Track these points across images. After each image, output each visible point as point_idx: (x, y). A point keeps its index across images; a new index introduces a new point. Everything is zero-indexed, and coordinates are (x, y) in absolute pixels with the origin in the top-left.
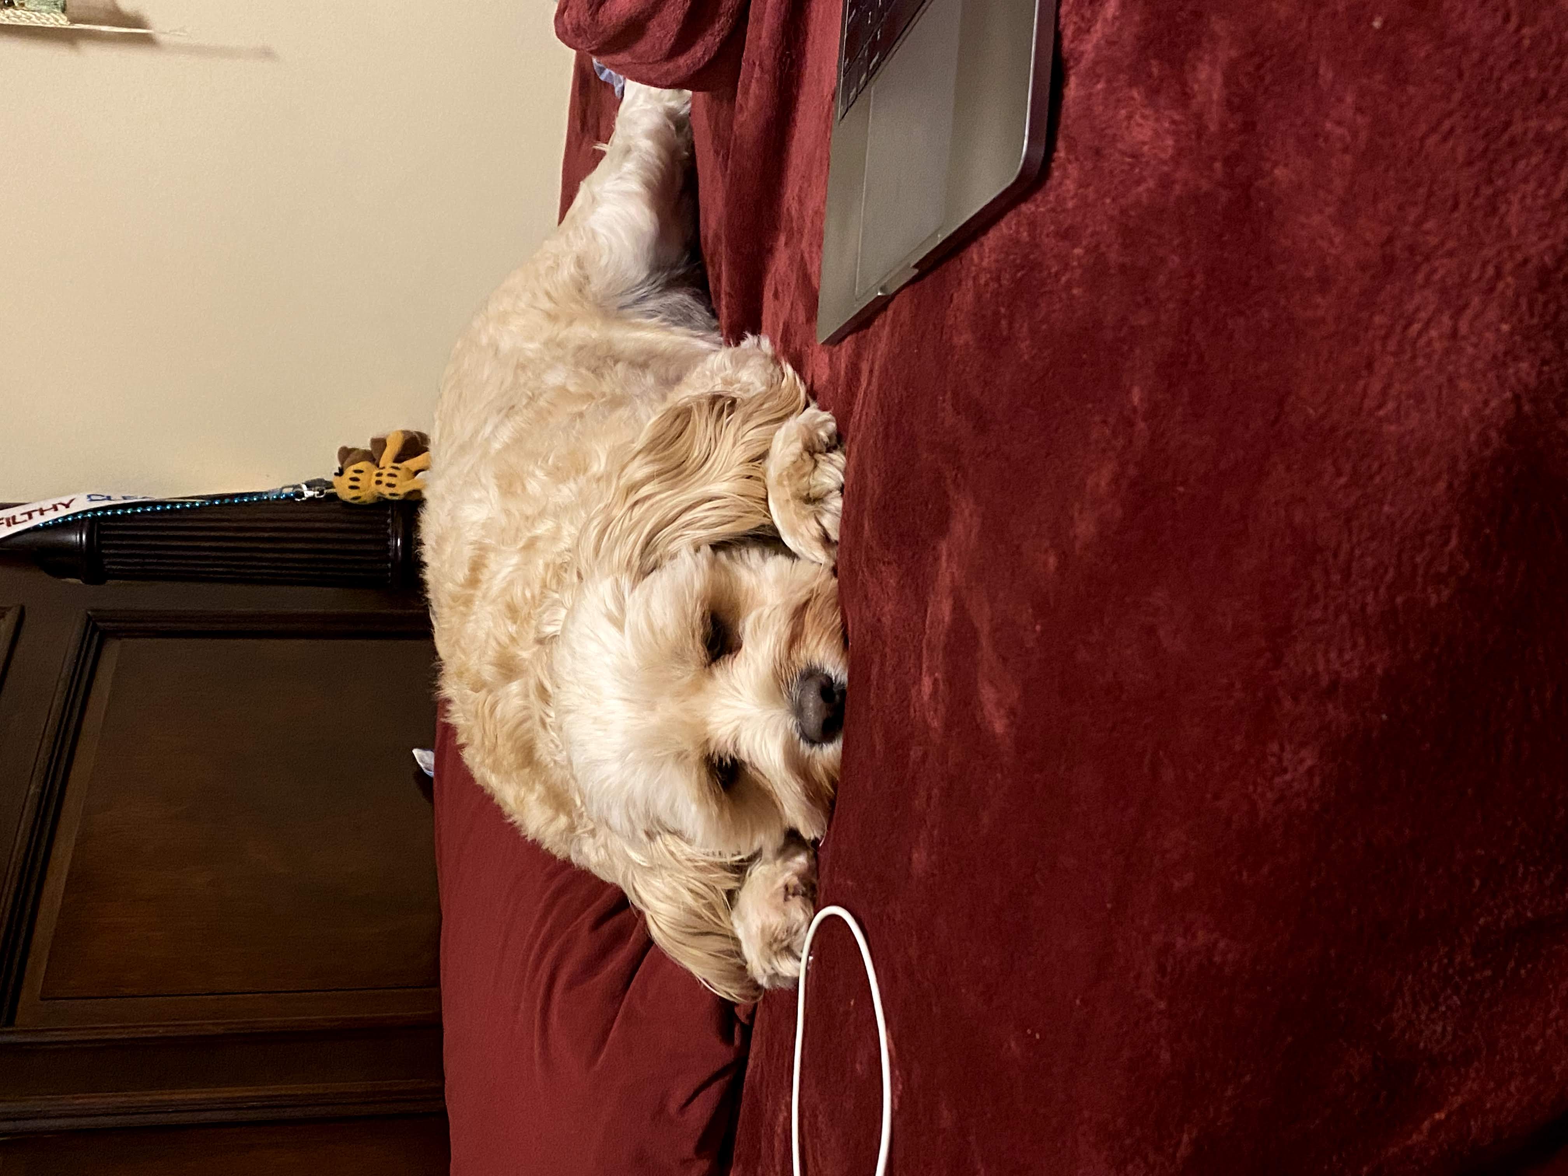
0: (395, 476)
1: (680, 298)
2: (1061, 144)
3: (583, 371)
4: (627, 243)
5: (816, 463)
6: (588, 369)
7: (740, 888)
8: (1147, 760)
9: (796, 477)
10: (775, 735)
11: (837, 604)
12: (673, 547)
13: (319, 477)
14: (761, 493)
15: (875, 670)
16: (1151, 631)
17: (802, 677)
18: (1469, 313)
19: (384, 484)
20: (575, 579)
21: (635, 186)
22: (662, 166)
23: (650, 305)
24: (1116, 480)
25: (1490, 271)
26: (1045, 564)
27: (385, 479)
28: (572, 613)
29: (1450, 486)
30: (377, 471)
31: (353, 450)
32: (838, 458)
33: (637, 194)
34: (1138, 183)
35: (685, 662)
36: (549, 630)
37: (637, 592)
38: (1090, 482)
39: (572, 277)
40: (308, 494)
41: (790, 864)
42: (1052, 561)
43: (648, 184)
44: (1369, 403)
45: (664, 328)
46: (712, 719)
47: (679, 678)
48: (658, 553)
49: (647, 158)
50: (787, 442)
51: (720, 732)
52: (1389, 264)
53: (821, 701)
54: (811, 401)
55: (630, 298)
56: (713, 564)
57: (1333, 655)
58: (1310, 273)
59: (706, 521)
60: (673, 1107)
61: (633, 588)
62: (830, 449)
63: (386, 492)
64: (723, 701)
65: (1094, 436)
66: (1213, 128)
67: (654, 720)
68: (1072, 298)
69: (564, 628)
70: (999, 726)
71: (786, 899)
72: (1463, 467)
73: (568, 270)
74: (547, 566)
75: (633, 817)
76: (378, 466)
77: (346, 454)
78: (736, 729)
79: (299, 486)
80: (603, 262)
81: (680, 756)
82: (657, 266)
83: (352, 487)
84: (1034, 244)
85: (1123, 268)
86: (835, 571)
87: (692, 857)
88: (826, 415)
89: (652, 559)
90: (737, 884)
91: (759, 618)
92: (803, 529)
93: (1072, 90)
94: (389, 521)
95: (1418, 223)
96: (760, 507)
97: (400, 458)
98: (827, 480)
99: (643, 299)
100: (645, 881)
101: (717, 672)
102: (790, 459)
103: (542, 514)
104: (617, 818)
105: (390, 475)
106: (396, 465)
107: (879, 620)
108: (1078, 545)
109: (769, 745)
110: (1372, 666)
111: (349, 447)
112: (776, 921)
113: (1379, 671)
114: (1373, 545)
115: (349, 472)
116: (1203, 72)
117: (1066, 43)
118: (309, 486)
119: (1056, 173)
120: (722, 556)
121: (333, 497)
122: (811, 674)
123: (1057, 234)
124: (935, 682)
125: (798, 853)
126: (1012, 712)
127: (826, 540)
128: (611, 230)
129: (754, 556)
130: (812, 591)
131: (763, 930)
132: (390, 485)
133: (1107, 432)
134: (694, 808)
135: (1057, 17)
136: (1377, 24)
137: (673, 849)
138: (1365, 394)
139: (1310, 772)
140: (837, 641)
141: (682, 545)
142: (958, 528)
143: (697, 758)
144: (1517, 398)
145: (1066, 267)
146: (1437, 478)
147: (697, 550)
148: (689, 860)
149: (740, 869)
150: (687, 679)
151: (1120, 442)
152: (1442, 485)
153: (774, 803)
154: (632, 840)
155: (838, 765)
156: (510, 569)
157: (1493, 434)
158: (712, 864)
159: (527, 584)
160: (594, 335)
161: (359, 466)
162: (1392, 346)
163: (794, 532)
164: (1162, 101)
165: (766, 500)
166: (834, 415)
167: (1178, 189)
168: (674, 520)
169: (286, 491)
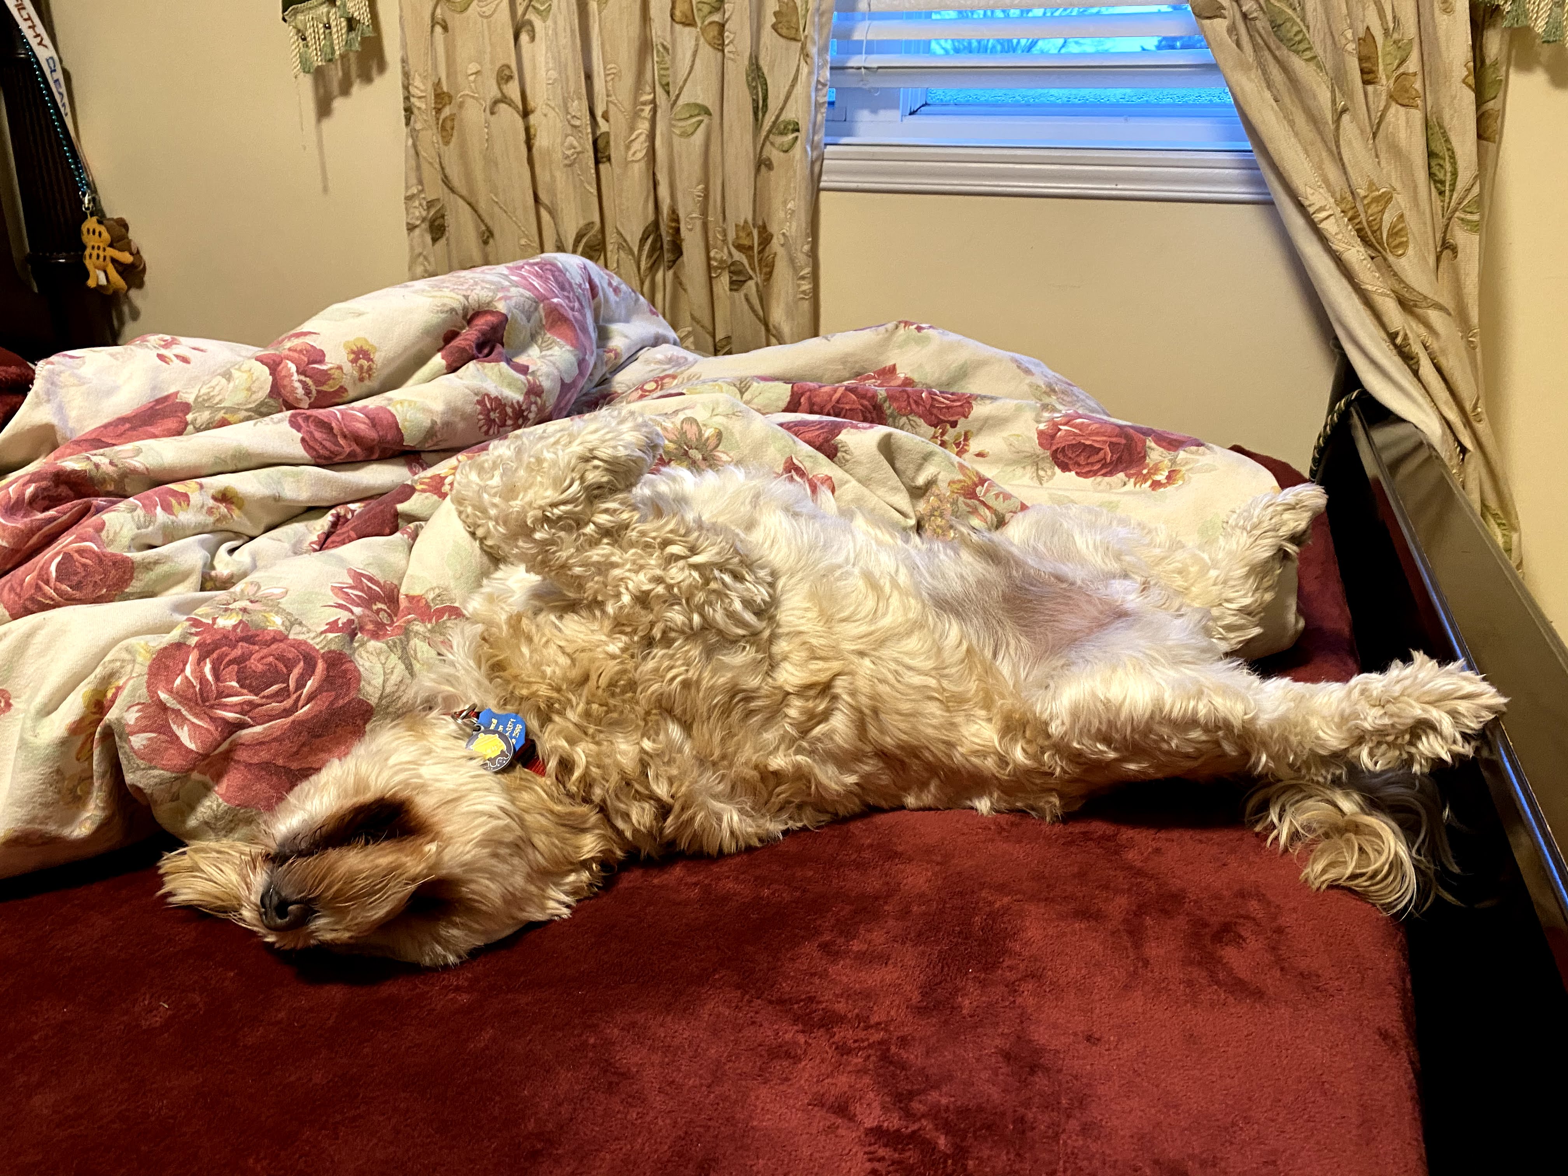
0: (97, 259)
19: (93, 252)
40: (86, 199)
63: (87, 252)
76: (107, 247)
77: (123, 223)
79: (92, 192)
83: (91, 230)
94: (72, 253)
97: (114, 261)
106: (108, 259)
111: (129, 227)
115: (100, 229)
121: (84, 217)
132: (91, 256)
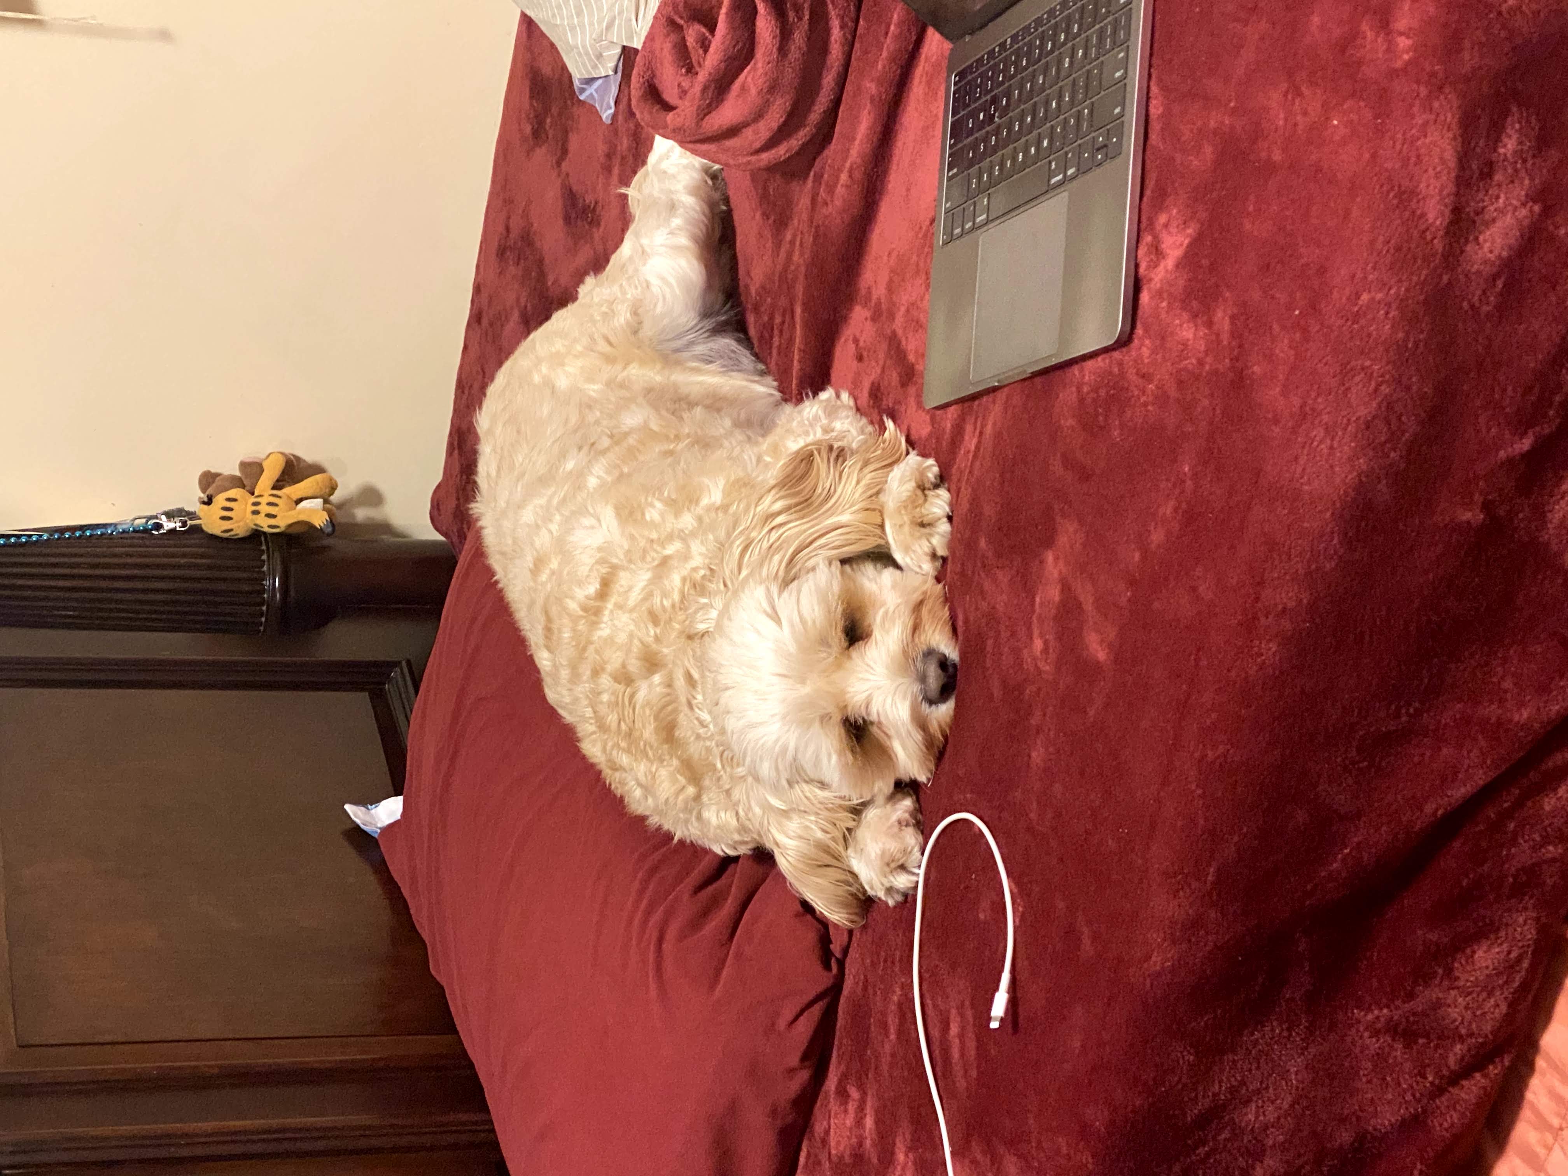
0: (276, 505)
1: (727, 343)
2: (1139, 325)
3: (664, 412)
4: (678, 292)
5: (926, 496)
6: (667, 410)
7: (858, 826)
8: (1193, 657)
9: (910, 507)
10: (904, 697)
11: (946, 600)
12: (810, 563)
13: (180, 506)
14: (878, 521)
15: (990, 642)
16: (1194, 589)
17: (924, 655)
18: (1337, 439)
19: (263, 515)
20: (722, 586)
21: (684, 240)
22: (706, 221)
23: (700, 349)
24: (1176, 510)
25: (1345, 421)
26: (1133, 557)
27: (264, 509)
28: (725, 613)
29: (1333, 514)
30: (253, 499)
31: (217, 475)
32: (943, 494)
33: (687, 248)
34: (1186, 359)
35: (830, 646)
36: (701, 627)
37: (785, 594)
38: (1161, 511)
39: (627, 323)
40: (168, 525)
41: (898, 806)
42: (1137, 556)
43: (695, 239)
44: (1297, 476)
45: (723, 373)
46: (850, 689)
47: (824, 659)
48: (798, 567)
49: (692, 213)
50: (902, 482)
51: (855, 699)
52: (1304, 416)
53: (940, 671)
54: (910, 449)
55: (679, 343)
56: (843, 573)
57: (1283, 595)
58: (1270, 416)
59: (836, 543)
60: (782, 1024)
61: (780, 593)
62: (936, 486)
63: (264, 524)
64: (861, 676)
65: (1162, 485)
66: (1225, 343)
67: (806, 690)
68: (1148, 411)
69: (719, 626)
70: (1101, 655)
71: (901, 830)
72: (1338, 505)
73: (623, 316)
74: (684, 580)
75: (781, 767)
76: (253, 494)
77: (208, 480)
78: (870, 695)
79: (156, 517)
80: (659, 310)
81: (825, 719)
82: (706, 314)
83: (223, 518)
84: (1122, 374)
85: (1178, 401)
86: (938, 579)
87: (822, 800)
88: (931, 461)
89: (793, 571)
90: (854, 823)
91: (886, 612)
92: (916, 547)
93: (1145, 297)
94: (264, 557)
95: (1316, 398)
96: (878, 531)
98: (936, 510)
99: (691, 343)
100: (780, 824)
101: (854, 653)
102: (905, 495)
103: (670, 538)
104: (766, 769)
105: (270, 504)
107: (994, 608)
108: (1153, 546)
109: (899, 705)
110: (1301, 600)
111: (213, 471)
112: (893, 846)
113: (1305, 601)
114: (1300, 542)
115: (220, 500)
116: (1220, 314)
117: (1142, 270)
118: (170, 515)
119: (1136, 341)
120: (847, 568)
121: (197, 529)
122: (930, 653)
123: (1137, 374)
124: (1046, 643)
125: (904, 799)
126: (1110, 646)
127: (934, 556)
128: (663, 279)
129: (869, 569)
130: (925, 593)
131: (883, 853)
132: (270, 516)
133: (1170, 485)
134: (834, 758)
135: (1136, 257)
136: (1297, 312)
137: (808, 794)
138: (1295, 473)
139: (1274, 654)
140: (948, 628)
141: (819, 560)
142: (1062, 540)
143: (839, 718)
144: (1359, 475)
145: (1144, 393)
146: (1328, 509)
147: (830, 564)
148: (821, 803)
149: (857, 811)
150: (831, 659)
151: (1177, 491)
152: (1328, 514)
153: (890, 758)
154: (776, 789)
155: (948, 720)
156: (645, 583)
157: (1350, 490)
158: (840, 806)
159: (665, 595)
160: (658, 378)
161: (233, 493)
162: (1305, 452)
163: (907, 549)
164: (1199, 321)
165: (882, 526)
166: (937, 461)
167: (1207, 367)
168: (811, 543)
169: (137, 522)
